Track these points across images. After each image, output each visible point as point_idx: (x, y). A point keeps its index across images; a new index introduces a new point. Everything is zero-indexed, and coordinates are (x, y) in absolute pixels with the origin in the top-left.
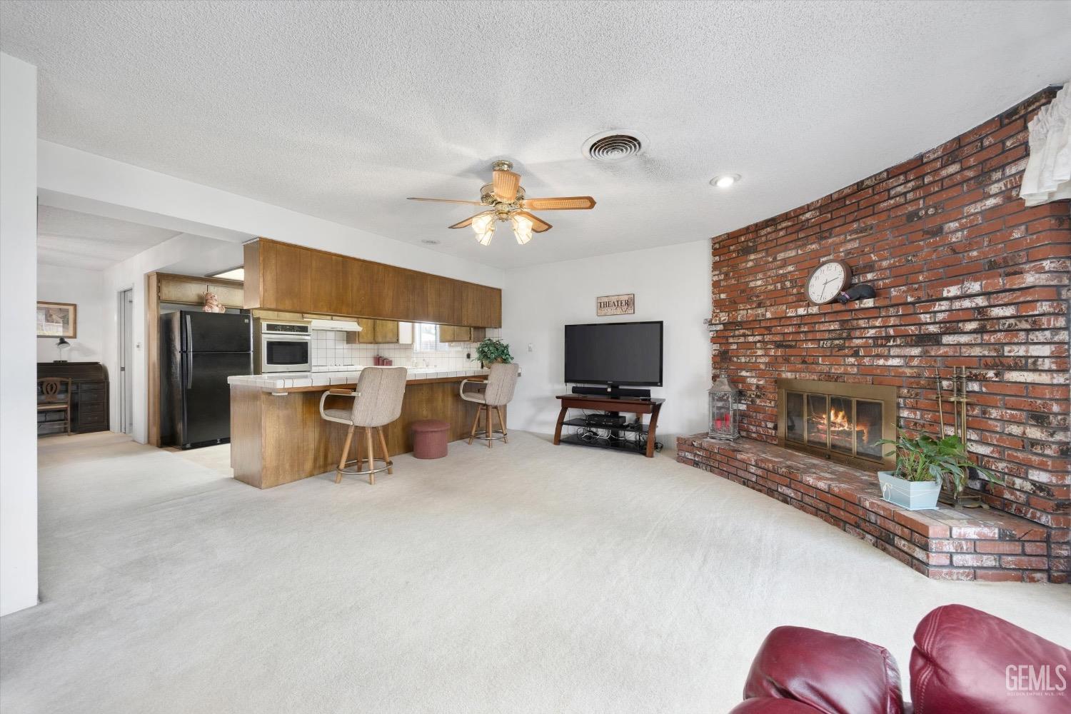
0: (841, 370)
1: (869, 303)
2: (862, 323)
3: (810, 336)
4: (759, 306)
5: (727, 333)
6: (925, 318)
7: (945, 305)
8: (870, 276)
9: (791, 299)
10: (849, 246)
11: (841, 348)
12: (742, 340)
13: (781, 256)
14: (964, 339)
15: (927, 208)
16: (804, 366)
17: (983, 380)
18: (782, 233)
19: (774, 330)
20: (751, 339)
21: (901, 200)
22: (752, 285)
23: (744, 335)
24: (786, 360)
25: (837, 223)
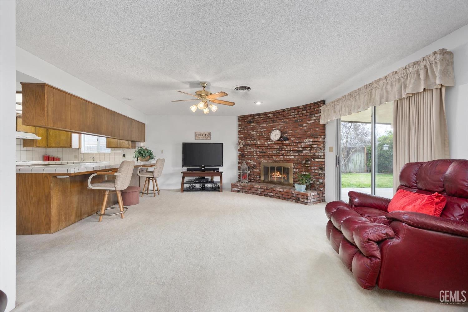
0: (279, 159)
1: (287, 142)
2: (285, 147)
3: (271, 150)
4: (254, 140)
5: (244, 148)
6: (300, 146)
7: (304, 144)
8: (286, 135)
9: (265, 139)
10: (281, 126)
11: (279, 153)
12: (249, 150)
13: (261, 125)
14: (307, 152)
15: (299, 120)
16: (268, 158)
17: (310, 161)
18: (262, 119)
19: (260, 148)
20: (252, 150)
21: (293, 116)
22: (252, 133)
23: (250, 149)
24: (263, 157)
25: (278, 119)
